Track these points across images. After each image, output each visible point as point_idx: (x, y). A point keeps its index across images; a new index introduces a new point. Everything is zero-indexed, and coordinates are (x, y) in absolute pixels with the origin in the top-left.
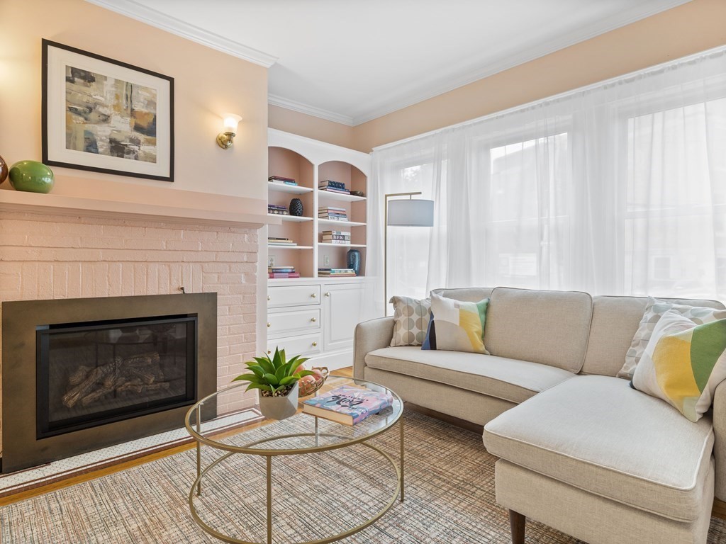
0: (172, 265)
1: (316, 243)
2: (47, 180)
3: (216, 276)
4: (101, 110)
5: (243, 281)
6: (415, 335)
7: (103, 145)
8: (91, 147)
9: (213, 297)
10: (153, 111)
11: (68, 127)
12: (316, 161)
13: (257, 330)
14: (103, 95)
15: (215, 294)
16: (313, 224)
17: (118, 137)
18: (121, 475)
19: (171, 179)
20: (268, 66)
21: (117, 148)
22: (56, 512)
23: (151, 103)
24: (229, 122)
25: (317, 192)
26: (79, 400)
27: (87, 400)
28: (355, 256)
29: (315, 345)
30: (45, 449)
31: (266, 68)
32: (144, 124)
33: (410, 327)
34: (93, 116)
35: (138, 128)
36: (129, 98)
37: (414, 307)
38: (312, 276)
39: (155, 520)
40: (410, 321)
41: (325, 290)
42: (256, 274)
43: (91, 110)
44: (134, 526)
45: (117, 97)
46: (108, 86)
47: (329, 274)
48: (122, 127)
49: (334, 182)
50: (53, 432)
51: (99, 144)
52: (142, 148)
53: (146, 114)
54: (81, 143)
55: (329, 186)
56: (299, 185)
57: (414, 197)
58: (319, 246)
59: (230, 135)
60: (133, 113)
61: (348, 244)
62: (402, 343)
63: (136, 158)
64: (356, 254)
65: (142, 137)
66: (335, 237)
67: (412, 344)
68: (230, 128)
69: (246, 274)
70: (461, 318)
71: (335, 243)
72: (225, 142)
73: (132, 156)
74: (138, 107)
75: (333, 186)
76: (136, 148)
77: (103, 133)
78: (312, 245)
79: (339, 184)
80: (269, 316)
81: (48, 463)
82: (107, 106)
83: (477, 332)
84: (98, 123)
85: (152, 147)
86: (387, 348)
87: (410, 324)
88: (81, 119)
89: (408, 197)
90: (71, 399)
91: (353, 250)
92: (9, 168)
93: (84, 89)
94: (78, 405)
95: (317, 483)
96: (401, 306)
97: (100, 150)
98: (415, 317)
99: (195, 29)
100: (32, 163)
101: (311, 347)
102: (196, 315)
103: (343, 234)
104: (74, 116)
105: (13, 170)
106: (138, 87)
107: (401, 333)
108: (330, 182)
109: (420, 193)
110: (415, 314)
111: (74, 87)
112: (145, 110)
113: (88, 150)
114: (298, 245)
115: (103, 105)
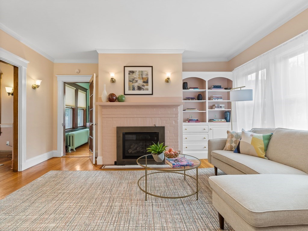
0: (153, 118)
1: (207, 110)
2: (124, 99)
3: (165, 121)
4: (136, 79)
5: (174, 123)
6: (233, 147)
7: (136, 88)
8: (134, 89)
9: (163, 128)
10: (147, 77)
11: (129, 85)
12: (207, 79)
13: (179, 139)
14: (136, 76)
15: (164, 127)
16: (206, 103)
17: (139, 85)
18: (135, 171)
19: (152, 94)
20: (182, 53)
21: (139, 88)
22: (120, 174)
23: (147, 75)
24: (168, 74)
25: (207, 90)
26: (131, 152)
27: (133, 152)
28: (227, 114)
29: (205, 147)
30: (124, 162)
31: (181, 54)
32: (145, 80)
33: (231, 143)
34: (134, 81)
35: (144, 82)
36: (142, 75)
37: (234, 135)
38: (206, 122)
39: (134, 182)
40: (231, 140)
41: (210, 127)
42: (178, 121)
43: (133, 80)
44: (130, 181)
45: (139, 75)
46: (137, 73)
47: (213, 121)
48: (140, 82)
49: (216, 86)
50: (125, 158)
51: (135, 88)
52: (145, 87)
53: (146, 78)
54: (132, 89)
55: (214, 87)
56: (199, 89)
57: (242, 89)
58: (208, 111)
59: (168, 78)
60: (143, 78)
61: (223, 109)
62: (228, 149)
63: (144, 90)
64: (228, 113)
65: (145, 84)
66: (216, 107)
67: (232, 150)
68: (168, 77)
69: (175, 121)
70: (252, 141)
71: (216, 109)
72: (168, 81)
73: (143, 89)
74: (144, 76)
75: (215, 87)
76: (143, 87)
77: (136, 85)
78: (206, 111)
79: (218, 86)
80: (183, 135)
81: (125, 165)
82: (137, 78)
83: (261, 148)
84: (135, 83)
85: (147, 86)
86: (222, 151)
87: (231, 142)
88: (132, 83)
89: (239, 89)
90: (130, 151)
91: (226, 112)
92: (117, 97)
93: (132, 75)
94: (131, 153)
95: (176, 187)
96: (229, 134)
97: (136, 89)
98: (234, 139)
99: (159, 50)
100: (122, 96)
101: (204, 148)
102: (158, 133)
103: (220, 105)
104: (130, 82)
105: (118, 97)
106: (144, 71)
107: (228, 145)
108: (214, 86)
109: (245, 87)
110: (234, 138)
111: (130, 75)
112: (146, 77)
113: (133, 90)
114: (199, 111)
115: (136, 78)
